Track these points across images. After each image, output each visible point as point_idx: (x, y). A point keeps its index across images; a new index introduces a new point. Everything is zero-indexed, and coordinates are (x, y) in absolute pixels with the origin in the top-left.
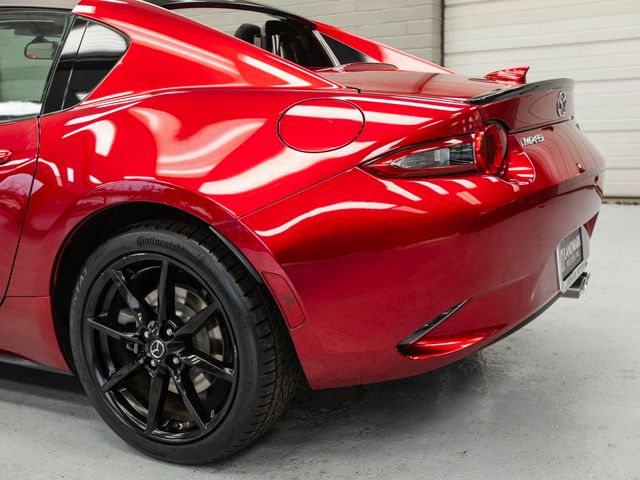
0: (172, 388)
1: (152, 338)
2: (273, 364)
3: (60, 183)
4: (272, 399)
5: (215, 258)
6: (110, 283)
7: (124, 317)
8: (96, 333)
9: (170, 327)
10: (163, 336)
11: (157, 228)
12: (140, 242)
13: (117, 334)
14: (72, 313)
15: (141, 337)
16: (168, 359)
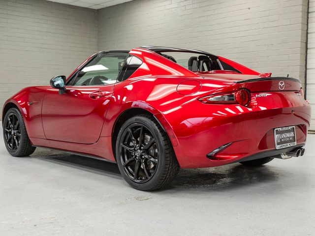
0: (142, 167)
1: (137, 150)
2: (169, 158)
3: (115, 101)
4: (169, 170)
5: (155, 125)
6: (128, 133)
7: (131, 144)
8: (123, 148)
9: (143, 146)
10: (140, 149)
11: (141, 116)
12: (136, 120)
13: (128, 148)
14: (117, 142)
15: (135, 150)
16: (141, 156)
